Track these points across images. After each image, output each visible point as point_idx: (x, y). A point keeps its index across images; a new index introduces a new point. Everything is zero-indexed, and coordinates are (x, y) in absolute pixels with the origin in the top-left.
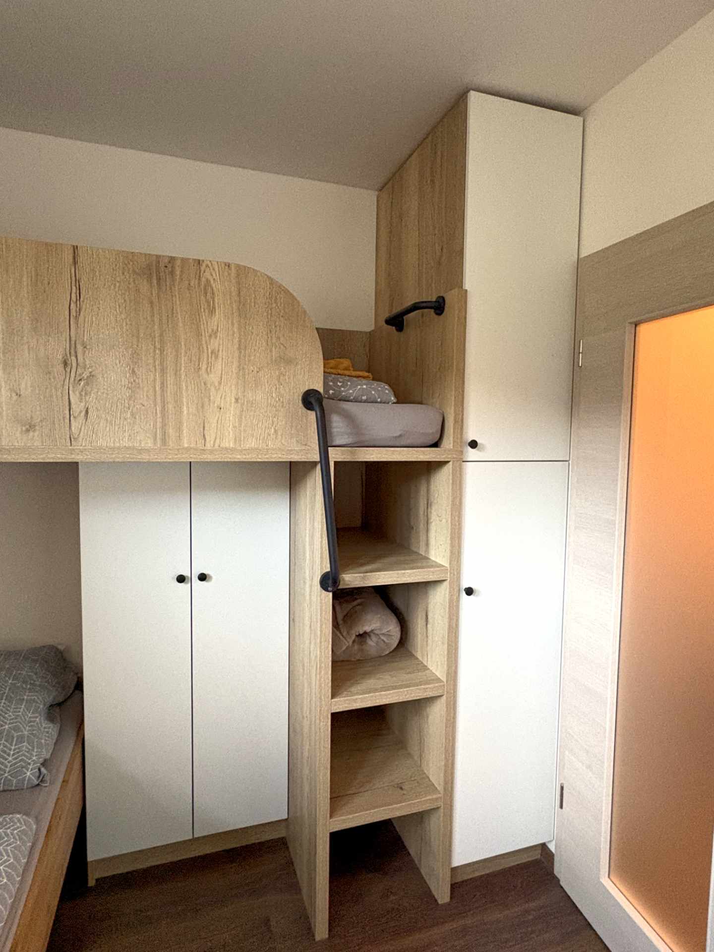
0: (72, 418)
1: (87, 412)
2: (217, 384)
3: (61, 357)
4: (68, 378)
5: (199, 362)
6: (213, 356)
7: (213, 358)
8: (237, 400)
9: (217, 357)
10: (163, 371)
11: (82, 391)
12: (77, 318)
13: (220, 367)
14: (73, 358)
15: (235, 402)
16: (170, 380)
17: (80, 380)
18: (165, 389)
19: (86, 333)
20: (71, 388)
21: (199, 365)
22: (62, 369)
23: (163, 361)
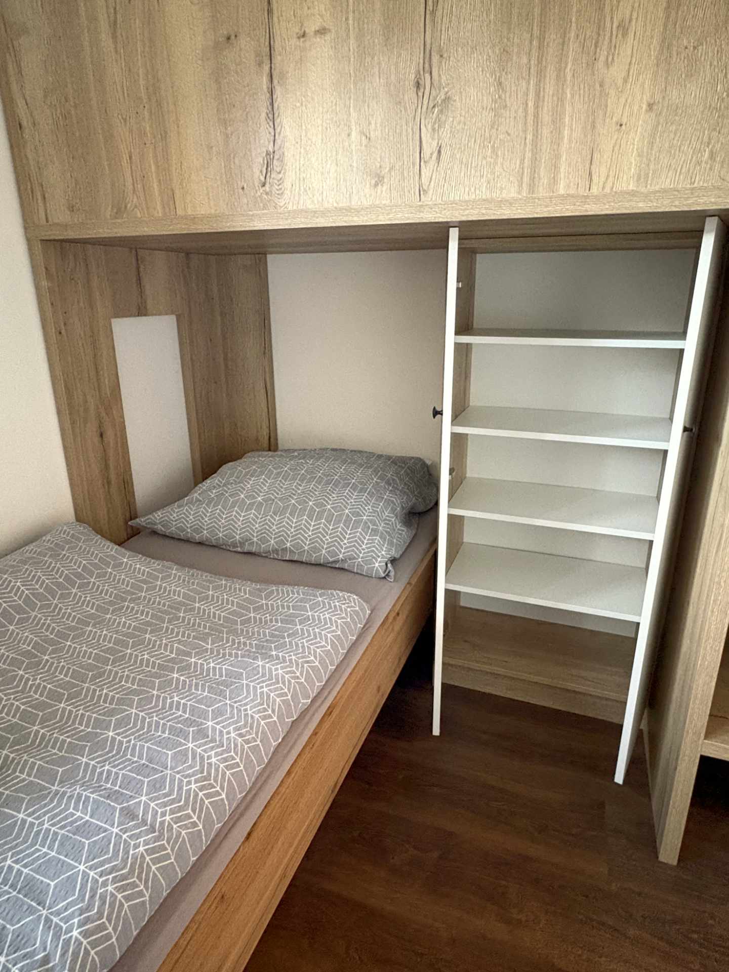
0: (422, 163)
1: (439, 152)
2: (620, 82)
3: (413, 76)
4: (420, 107)
5: (596, 47)
6: (620, 33)
7: (620, 36)
8: (650, 106)
9: (625, 34)
10: (541, 74)
11: (435, 123)
12: (433, 12)
13: (629, 52)
14: (427, 76)
15: (646, 111)
16: (549, 88)
17: (434, 107)
18: (541, 104)
19: (443, 32)
20: (423, 121)
21: (595, 53)
22: (415, 95)
23: (542, 56)
